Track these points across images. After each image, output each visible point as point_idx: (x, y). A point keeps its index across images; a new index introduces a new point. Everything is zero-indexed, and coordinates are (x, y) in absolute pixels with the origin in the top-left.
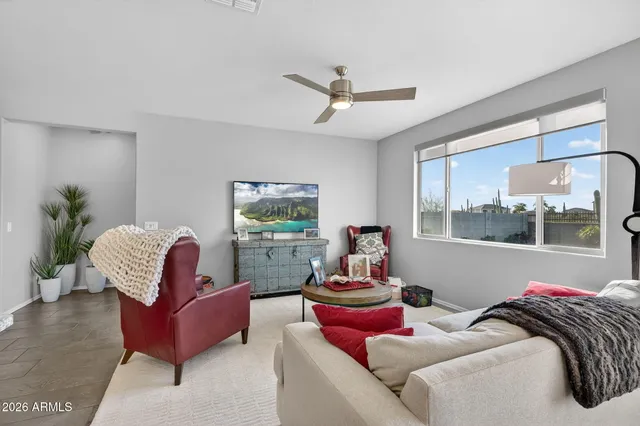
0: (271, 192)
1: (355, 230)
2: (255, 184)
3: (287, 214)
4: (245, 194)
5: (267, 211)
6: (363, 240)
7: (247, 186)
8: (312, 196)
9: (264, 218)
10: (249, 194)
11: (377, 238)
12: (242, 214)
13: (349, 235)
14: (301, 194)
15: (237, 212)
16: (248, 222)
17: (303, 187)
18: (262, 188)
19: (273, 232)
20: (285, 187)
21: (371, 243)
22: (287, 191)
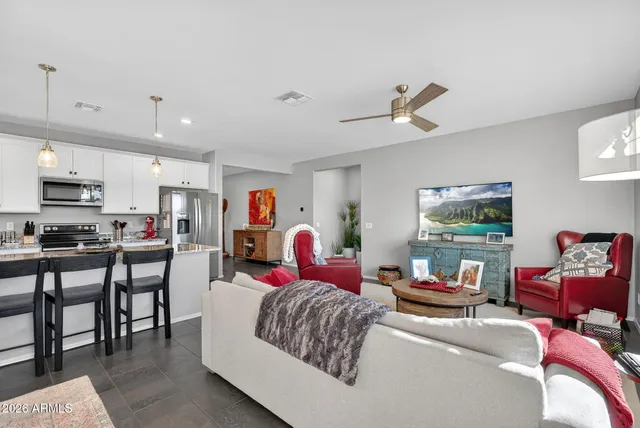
0: (453, 195)
2: (438, 189)
3: (472, 216)
4: (429, 199)
5: (450, 215)
6: (571, 251)
7: (430, 192)
8: (504, 196)
9: (446, 221)
10: (432, 198)
11: (593, 250)
12: (426, 217)
14: (489, 195)
15: (422, 215)
17: (492, 187)
18: (444, 193)
19: (454, 234)
20: (469, 189)
21: (579, 256)
22: (472, 193)
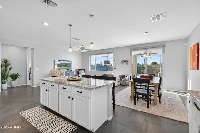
0: (62, 62)
1: (78, 70)
2: (59, 60)
3: (66, 66)
4: (57, 62)
5: (62, 66)
6: (80, 72)
8: (70, 63)
10: (58, 62)
11: (83, 71)
13: (77, 71)
14: (68, 62)
15: (56, 66)
16: (58, 68)
17: (69, 61)
18: (61, 61)
21: (82, 72)
22: (65, 62)
